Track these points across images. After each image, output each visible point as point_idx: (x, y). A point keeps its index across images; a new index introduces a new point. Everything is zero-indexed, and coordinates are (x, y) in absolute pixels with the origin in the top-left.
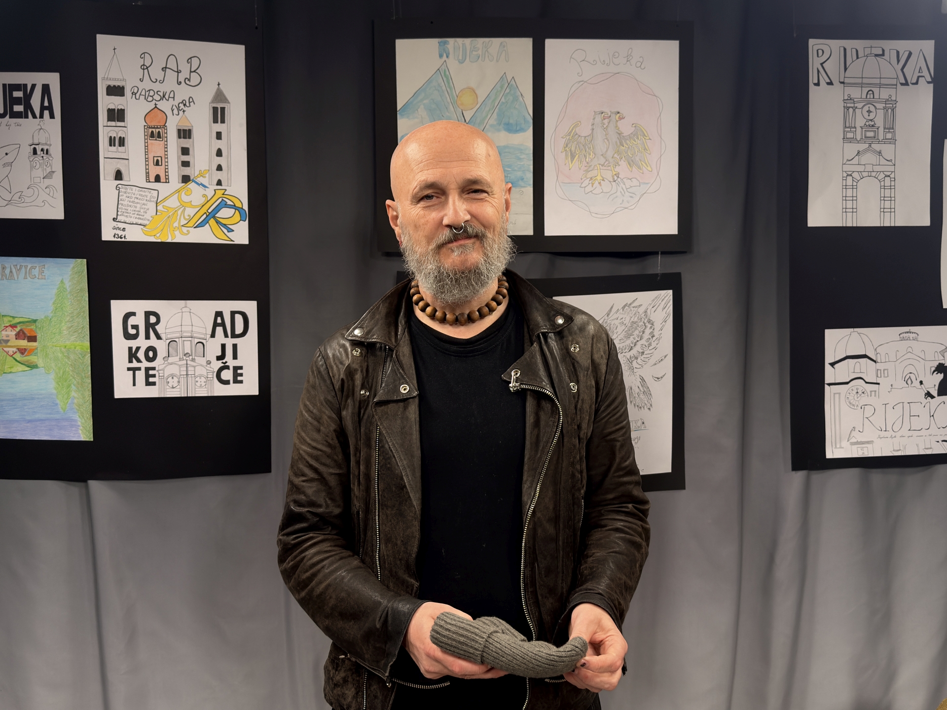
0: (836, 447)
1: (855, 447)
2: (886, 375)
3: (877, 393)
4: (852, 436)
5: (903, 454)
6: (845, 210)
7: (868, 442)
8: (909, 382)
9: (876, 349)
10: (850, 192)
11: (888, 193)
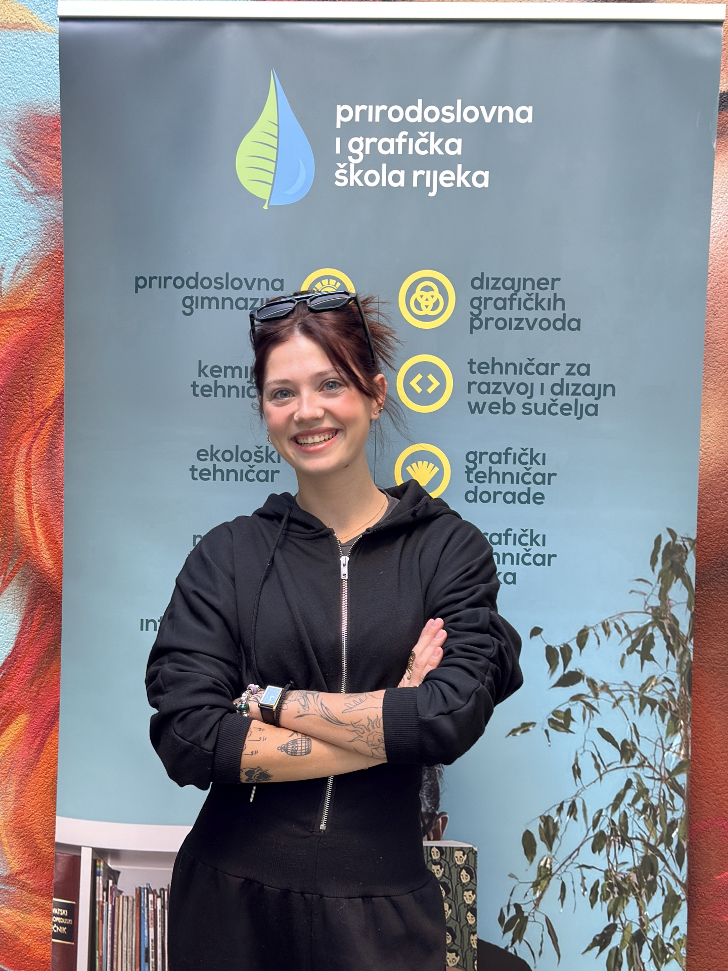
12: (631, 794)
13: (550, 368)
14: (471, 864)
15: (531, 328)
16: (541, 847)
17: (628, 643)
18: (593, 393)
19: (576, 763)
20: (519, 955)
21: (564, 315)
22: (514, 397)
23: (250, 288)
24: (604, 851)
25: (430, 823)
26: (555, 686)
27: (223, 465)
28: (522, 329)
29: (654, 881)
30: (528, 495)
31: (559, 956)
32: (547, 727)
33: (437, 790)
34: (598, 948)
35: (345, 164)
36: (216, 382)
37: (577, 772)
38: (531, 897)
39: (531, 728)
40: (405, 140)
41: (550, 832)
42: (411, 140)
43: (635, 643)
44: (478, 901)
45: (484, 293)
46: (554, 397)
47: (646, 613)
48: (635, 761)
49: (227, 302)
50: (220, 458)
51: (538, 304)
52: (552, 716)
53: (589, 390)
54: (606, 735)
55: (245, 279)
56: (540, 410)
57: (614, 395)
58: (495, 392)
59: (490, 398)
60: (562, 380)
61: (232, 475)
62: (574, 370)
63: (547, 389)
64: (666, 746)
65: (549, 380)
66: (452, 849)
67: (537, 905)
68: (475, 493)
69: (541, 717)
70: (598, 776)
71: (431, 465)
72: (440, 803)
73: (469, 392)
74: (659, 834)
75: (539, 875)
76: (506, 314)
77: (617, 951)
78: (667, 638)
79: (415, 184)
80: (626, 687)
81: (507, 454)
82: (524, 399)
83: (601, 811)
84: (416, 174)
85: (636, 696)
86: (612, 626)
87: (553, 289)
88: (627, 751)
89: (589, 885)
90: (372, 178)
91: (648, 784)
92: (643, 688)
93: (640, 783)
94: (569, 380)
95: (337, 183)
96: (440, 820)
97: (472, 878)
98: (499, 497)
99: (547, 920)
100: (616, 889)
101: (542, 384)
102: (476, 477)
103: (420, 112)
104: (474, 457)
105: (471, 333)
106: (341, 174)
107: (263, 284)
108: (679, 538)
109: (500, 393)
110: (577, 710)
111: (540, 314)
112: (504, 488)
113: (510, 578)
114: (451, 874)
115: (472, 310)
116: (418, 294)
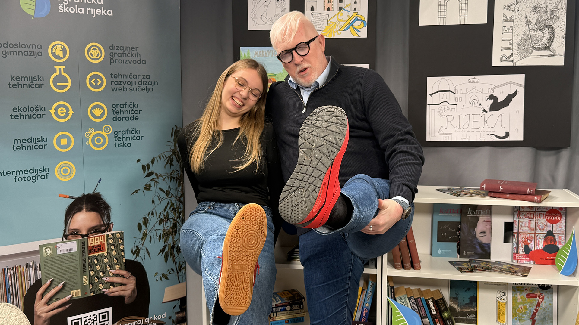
0: (432, 136)
1: (442, 136)
2: (461, 100)
3: (455, 109)
4: (441, 130)
5: (468, 140)
6: (440, 17)
7: (449, 134)
8: (473, 104)
9: (455, 87)
10: (442, 8)
11: (464, 7)
12: (169, 206)
13: (137, 76)
14: (122, 236)
15: (130, 63)
16: (143, 227)
17: (166, 161)
18: (151, 84)
19: (153, 200)
20: (138, 261)
21: (141, 59)
22: (126, 86)
23: (29, 48)
24: (162, 224)
25: (108, 227)
26: (146, 177)
27: (23, 113)
28: (127, 63)
29: (176, 229)
30: (133, 117)
31: (150, 258)
32: (143, 190)
33: (110, 215)
34: (162, 253)
35: (62, 4)
36: (18, 82)
37: (153, 202)
38: (141, 243)
39: (138, 191)
41: (146, 221)
43: (168, 161)
44: (125, 248)
45: (114, 51)
46: (139, 86)
47: (171, 151)
48: (170, 196)
49: (20, 53)
50: (22, 111)
51: (132, 55)
52: (145, 187)
53: (150, 83)
54: (161, 190)
55: (27, 45)
56: (135, 90)
57: (157, 85)
58: (120, 84)
59: (118, 86)
60: (141, 80)
61: (27, 116)
62: (145, 77)
63: (137, 83)
64: (178, 190)
65: (137, 80)
66: (116, 234)
67: (143, 245)
68: (116, 118)
69: (142, 188)
70: (159, 202)
71: (101, 109)
72: (111, 219)
73: (112, 84)
74: (177, 216)
75: (143, 236)
76: (122, 58)
77: (167, 252)
78: (177, 158)
79: (88, 13)
80: (166, 174)
81: (125, 104)
82: (130, 86)
83: (161, 212)
84: (88, 9)
85: (169, 176)
86: (161, 156)
87: (136, 50)
88: (167, 193)
89: (158, 235)
90: (72, 10)
91: (174, 202)
92: (171, 174)
93: (171, 202)
94: (143, 80)
95: (59, 11)
96: (111, 225)
97: (122, 241)
98: (124, 119)
99: (146, 249)
100: (166, 235)
101: (135, 82)
102: (116, 112)
104: (115, 106)
105: (111, 64)
106: (61, 8)
107: (34, 46)
108: (178, 128)
109: (122, 84)
110: (152, 184)
111: (133, 59)
112: (125, 116)
113: (129, 145)
114: (115, 241)
115: (110, 57)
116: (91, 51)
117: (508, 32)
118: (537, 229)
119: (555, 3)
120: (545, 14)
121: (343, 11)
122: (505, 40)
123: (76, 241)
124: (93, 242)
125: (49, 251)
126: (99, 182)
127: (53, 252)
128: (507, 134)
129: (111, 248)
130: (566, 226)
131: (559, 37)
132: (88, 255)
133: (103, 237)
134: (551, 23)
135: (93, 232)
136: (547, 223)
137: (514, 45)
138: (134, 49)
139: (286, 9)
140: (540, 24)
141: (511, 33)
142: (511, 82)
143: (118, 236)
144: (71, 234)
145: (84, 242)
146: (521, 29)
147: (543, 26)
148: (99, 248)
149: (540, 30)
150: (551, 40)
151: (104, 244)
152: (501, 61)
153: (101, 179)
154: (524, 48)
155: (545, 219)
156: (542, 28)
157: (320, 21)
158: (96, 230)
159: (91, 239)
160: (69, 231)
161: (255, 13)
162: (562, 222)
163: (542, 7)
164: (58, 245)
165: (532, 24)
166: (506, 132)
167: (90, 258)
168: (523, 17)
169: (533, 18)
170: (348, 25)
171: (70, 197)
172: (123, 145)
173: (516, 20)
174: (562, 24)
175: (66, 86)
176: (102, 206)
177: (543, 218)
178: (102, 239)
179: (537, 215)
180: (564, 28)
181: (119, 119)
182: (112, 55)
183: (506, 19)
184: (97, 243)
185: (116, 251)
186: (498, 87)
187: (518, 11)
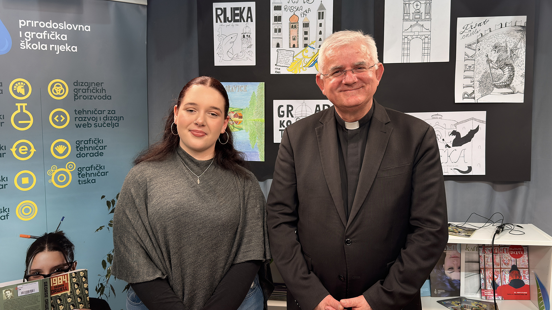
6: (403, 55)
10: (406, 46)
11: (426, 46)
13: (102, 112)
14: (86, 275)
15: (95, 99)
16: (108, 264)
18: (117, 119)
20: (102, 299)
21: (106, 94)
22: (91, 122)
25: (71, 266)
26: (110, 213)
28: (92, 99)
30: (98, 153)
31: (115, 295)
32: (108, 226)
33: (73, 254)
34: (127, 289)
35: (24, 41)
38: (106, 280)
39: (103, 228)
40: (46, 34)
41: (111, 258)
42: (48, 34)
44: (88, 286)
45: (78, 87)
46: (104, 121)
51: (97, 91)
52: (110, 223)
53: (115, 118)
56: (100, 125)
57: (123, 120)
58: (84, 120)
59: (83, 122)
60: (107, 115)
63: (102, 119)
65: (102, 116)
66: (79, 272)
67: (107, 282)
68: (80, 154)
69: (106, 224)
72: (74, 258)
73: (75, 121)
75: (108, 273)
76: (86, 94)
79: (51, 49)
81: (90, 141)
82: (94, 122)
84: (51, 46)
87: (101, 86)
90: (35, 47)
94: (109, 115)
95: (21, 48)
96: (74, 263)
97: (86, 279)
98: (88, 155)
99: (111, 286)
101: (100, 117)
102: (80, 149)
103: (51, 25)
104: (79, 142)
105: (75, 101)
106: (23, 45)
109: (86, 120)
111: (98, 94)
112: (89, 152)
113: (93, 181)
114: (79, 280)
115: (75, 93)
116: (55, 87)
117: (470, 70)
118: (502, 264)
119: (514, 42)
120: (505, 53)
121: (308, 48)
122: (466, 77)
123: (38, 282)
124: (56, 282)
125: (9, 294)
126: (62, 220)
127: (13, 294)
128: (470, 169)
129: (75, 287)
130: (528, 260)
131: (519, 75)
132: (51, 295)
133: (66, 276)
134: (511, 62)
135: (56, 272)
136: (511, 258)
137: (475, 83)
138: (99, 84)
139: (252, 45)
140: (500, 63)
141: (472, 71)
142: (472, 119)
143: (82, 274)
144: (33, 275)
145: (47, 282)
146: (482, 68)
147: (503, 64)
148: (62, 287)
149: (500, 68)
150: (511, 78)
151: (68, 283)
152: (463, 98)
153: (63, 218)
154: (486, 86)
155: (509, 254)
156: (502, 66)
157: (285, 57)
158: (59, 269)
159: (54, 279)
160: (30, 271)
161: (221, 49)
162: (524, 257)
163: (502, 46)
164: (18, 287)
165: (493, 63)
166: (468, 167)
167: (53, 299)
168: (484, 56)
169: (494, 57)
170: (313, 62)
171: (32, 237)
172: (87, 181)
173: (478, 58)
174: (521, 63)
175: (28, 124)
176: (65, 245)
177: (507, 253)
178: (65, 279)
179: (501, 250)
180: (523, 66)
181: (83, 155)
182: (76, 91)
183: (468, 58)
184: (60, 282)
185: (80, 290)
186: (461, 123)
187: (480, 49)
